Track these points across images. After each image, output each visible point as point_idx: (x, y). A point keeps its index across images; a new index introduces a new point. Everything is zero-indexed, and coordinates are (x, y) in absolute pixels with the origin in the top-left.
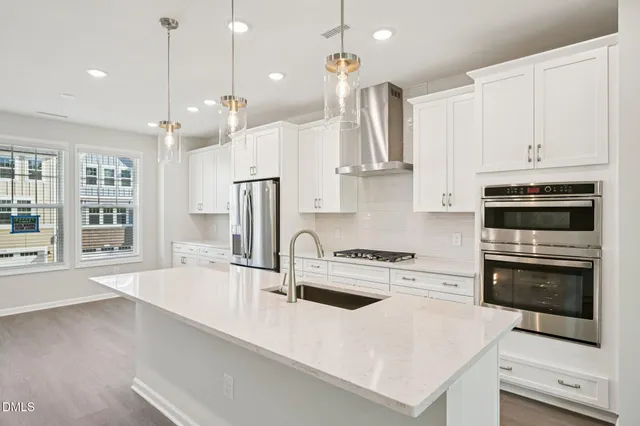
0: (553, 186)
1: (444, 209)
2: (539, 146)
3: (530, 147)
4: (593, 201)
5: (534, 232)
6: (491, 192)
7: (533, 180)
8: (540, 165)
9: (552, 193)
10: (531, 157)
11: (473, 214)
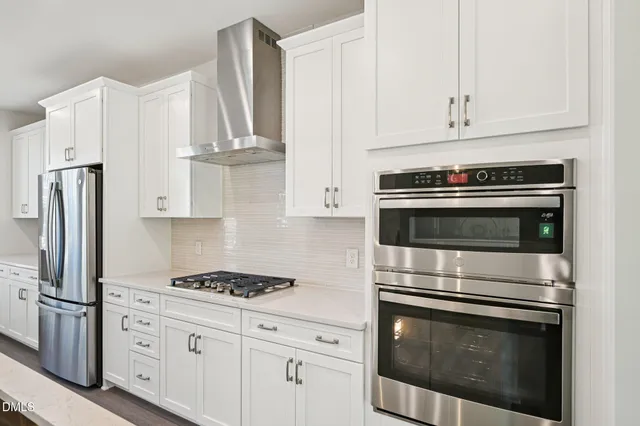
0: (490, 170)
1: (327, 213)
2: (467, 99)
3: (452, 101)
4: (561, 196)
5: (459, 253)
6: (389, 182)
7: (457, 159)
8: (469, 133)
9: (488, 182)
10: (455, 118)
11: (362, 220)
